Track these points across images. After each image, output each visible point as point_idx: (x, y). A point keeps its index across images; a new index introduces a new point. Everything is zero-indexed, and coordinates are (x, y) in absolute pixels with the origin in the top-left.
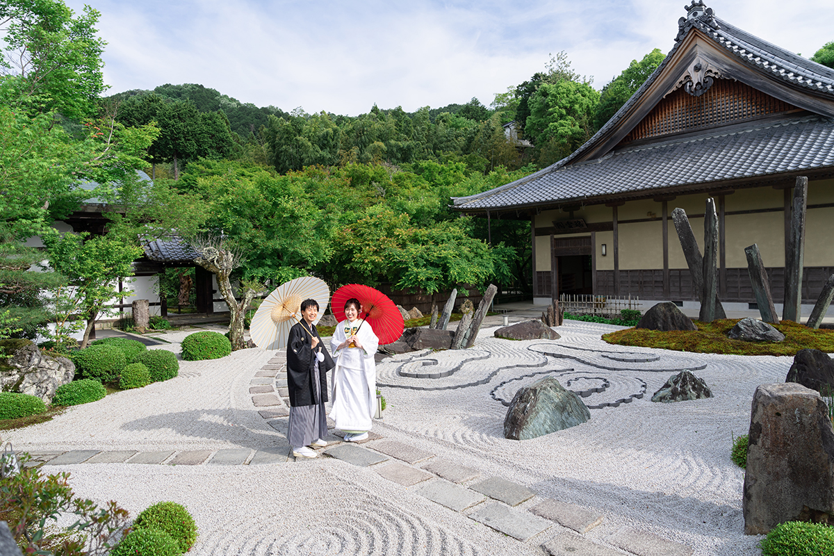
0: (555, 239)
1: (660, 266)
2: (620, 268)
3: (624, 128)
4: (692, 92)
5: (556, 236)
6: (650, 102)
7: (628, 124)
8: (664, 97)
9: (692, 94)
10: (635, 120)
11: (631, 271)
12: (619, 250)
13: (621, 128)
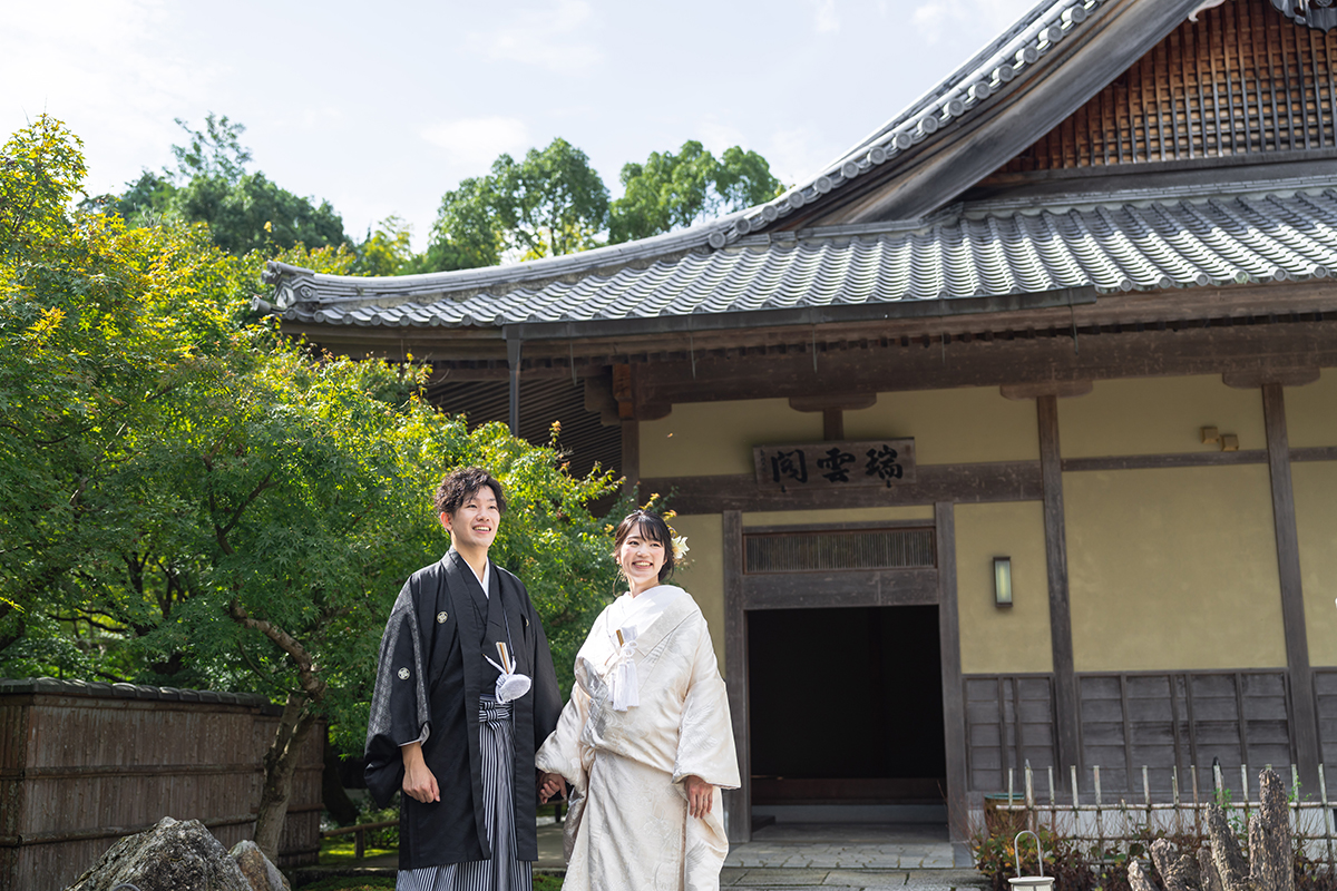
0: (750, 533)
1: (1269, 654)
2: (1084, 662)
3: (1031, 110)
4: (1303, 13)
5: (752, 519)
6: (1135, 27)
7: (1046, 99)
8: (1192, 17)
9: (1300, 20)
10: (1076, 86)
11: (1133, 678)
12: (1075, 584)
13: (1015, 110)
